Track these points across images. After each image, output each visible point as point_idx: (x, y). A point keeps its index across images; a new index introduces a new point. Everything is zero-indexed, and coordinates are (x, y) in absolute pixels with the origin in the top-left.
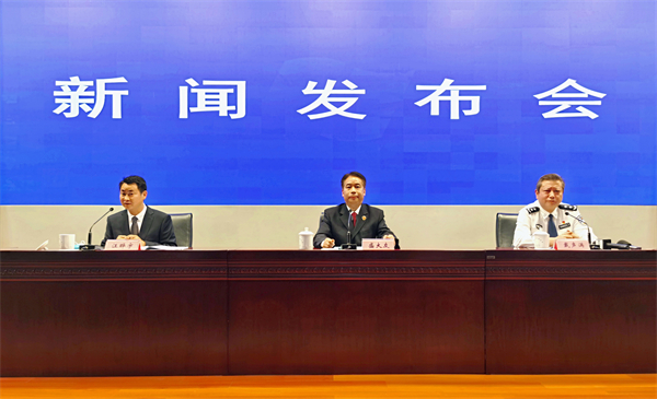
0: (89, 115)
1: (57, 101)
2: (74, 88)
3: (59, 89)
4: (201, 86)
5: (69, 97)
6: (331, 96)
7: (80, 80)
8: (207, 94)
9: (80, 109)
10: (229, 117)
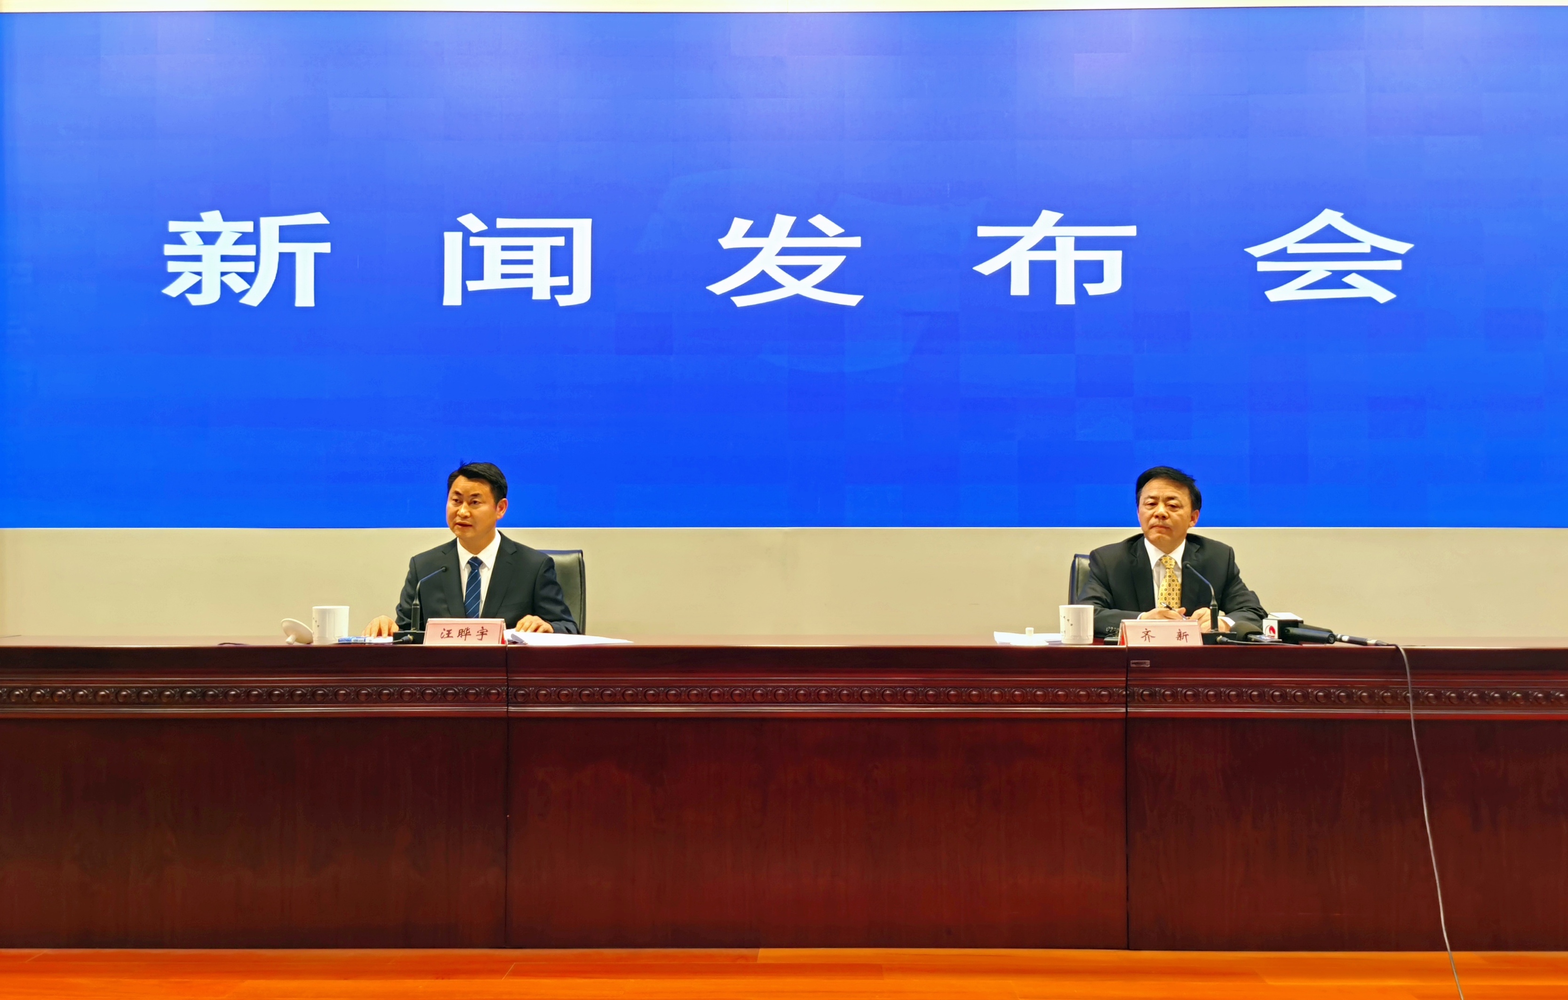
0: (244, 301)
1: (172, 267)
2: (209, 238)
3: (177, 239)
4: (492, 232)
5: (197, 258)
6: (785, 252)
7: (226, 218)
8: (504, 248)
9: (223, 285)
10: (553, 301)
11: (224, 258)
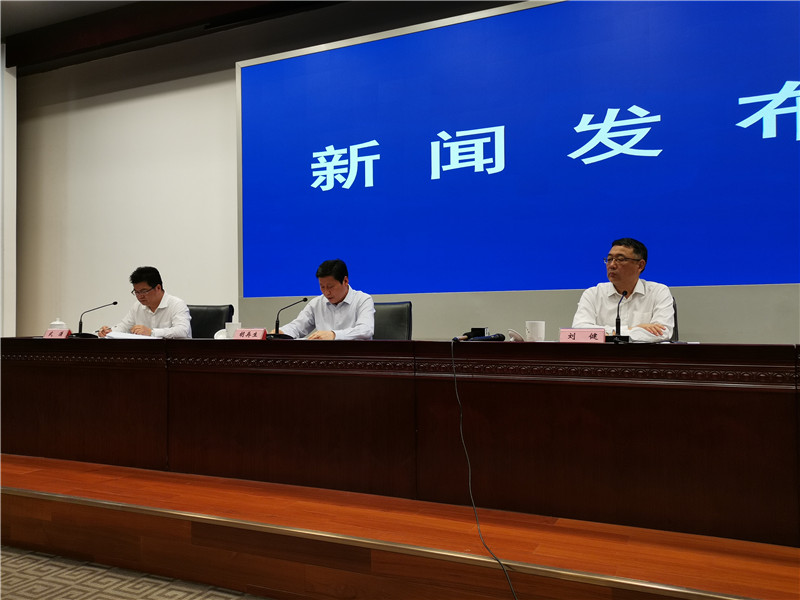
0: (344, 187)
1: (315, 174)
2: (329, 158)
3: (316, 161)
4: (455, 139)
5: (325, 169)
6: (613, 130)
7: (335, 149)
8: (460, 147)
9: (335, 179)
10: (485, 171)
11: (336, 167)
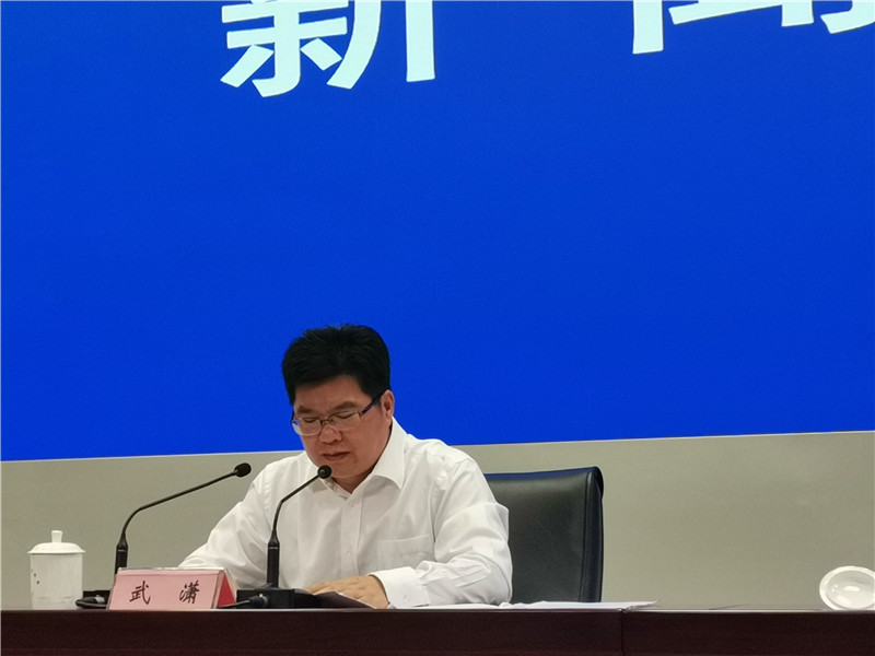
0: (331, 82)
1: (234, 40)
5: (269, 24)
10: (819, 25)
11: (305, 17)
